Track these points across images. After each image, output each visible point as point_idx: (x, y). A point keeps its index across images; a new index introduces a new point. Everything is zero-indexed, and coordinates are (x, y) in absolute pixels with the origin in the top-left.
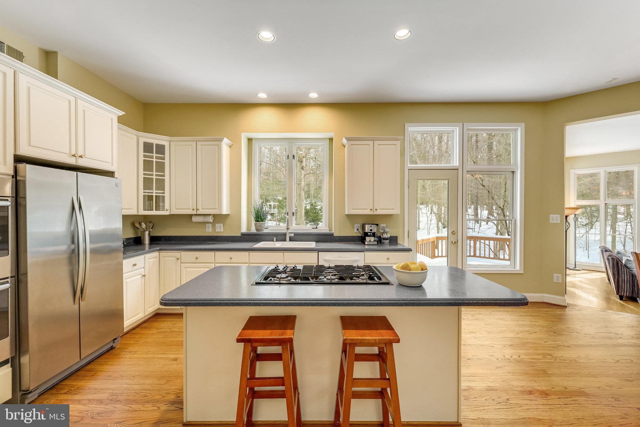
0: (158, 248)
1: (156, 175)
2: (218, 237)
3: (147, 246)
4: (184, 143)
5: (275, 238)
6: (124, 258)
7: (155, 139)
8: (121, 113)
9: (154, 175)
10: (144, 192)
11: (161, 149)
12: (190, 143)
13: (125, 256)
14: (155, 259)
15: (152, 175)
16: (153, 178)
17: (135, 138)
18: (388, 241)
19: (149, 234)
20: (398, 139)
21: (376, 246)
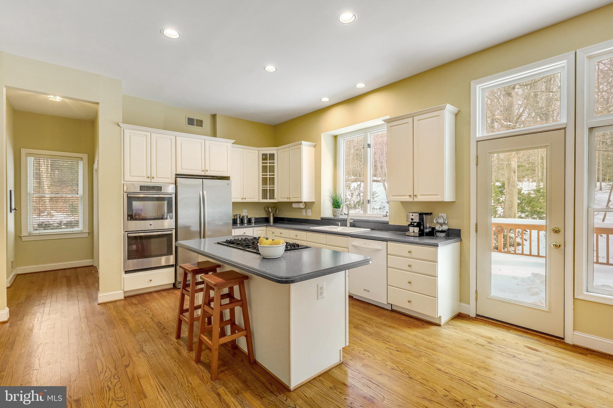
0: (266, 225)
1: (270, 175)
2: (308, 220)
3: (272, 224)
4: (284, 150)
5: (339, 223)
6: (233, 228)
7: (269, 150)
8: (233, 141)
9: (268, 175)
10: (262, 187)
11: (272, 156)
12: (285, 149)
13: (234, 227)
14: (262, 231)
15: (267, 175)
16: (267, 177)
17: (257, 152)
18: (443, 235)
19: (273, 216)
20: (440, 108)
21: (418, 238)
